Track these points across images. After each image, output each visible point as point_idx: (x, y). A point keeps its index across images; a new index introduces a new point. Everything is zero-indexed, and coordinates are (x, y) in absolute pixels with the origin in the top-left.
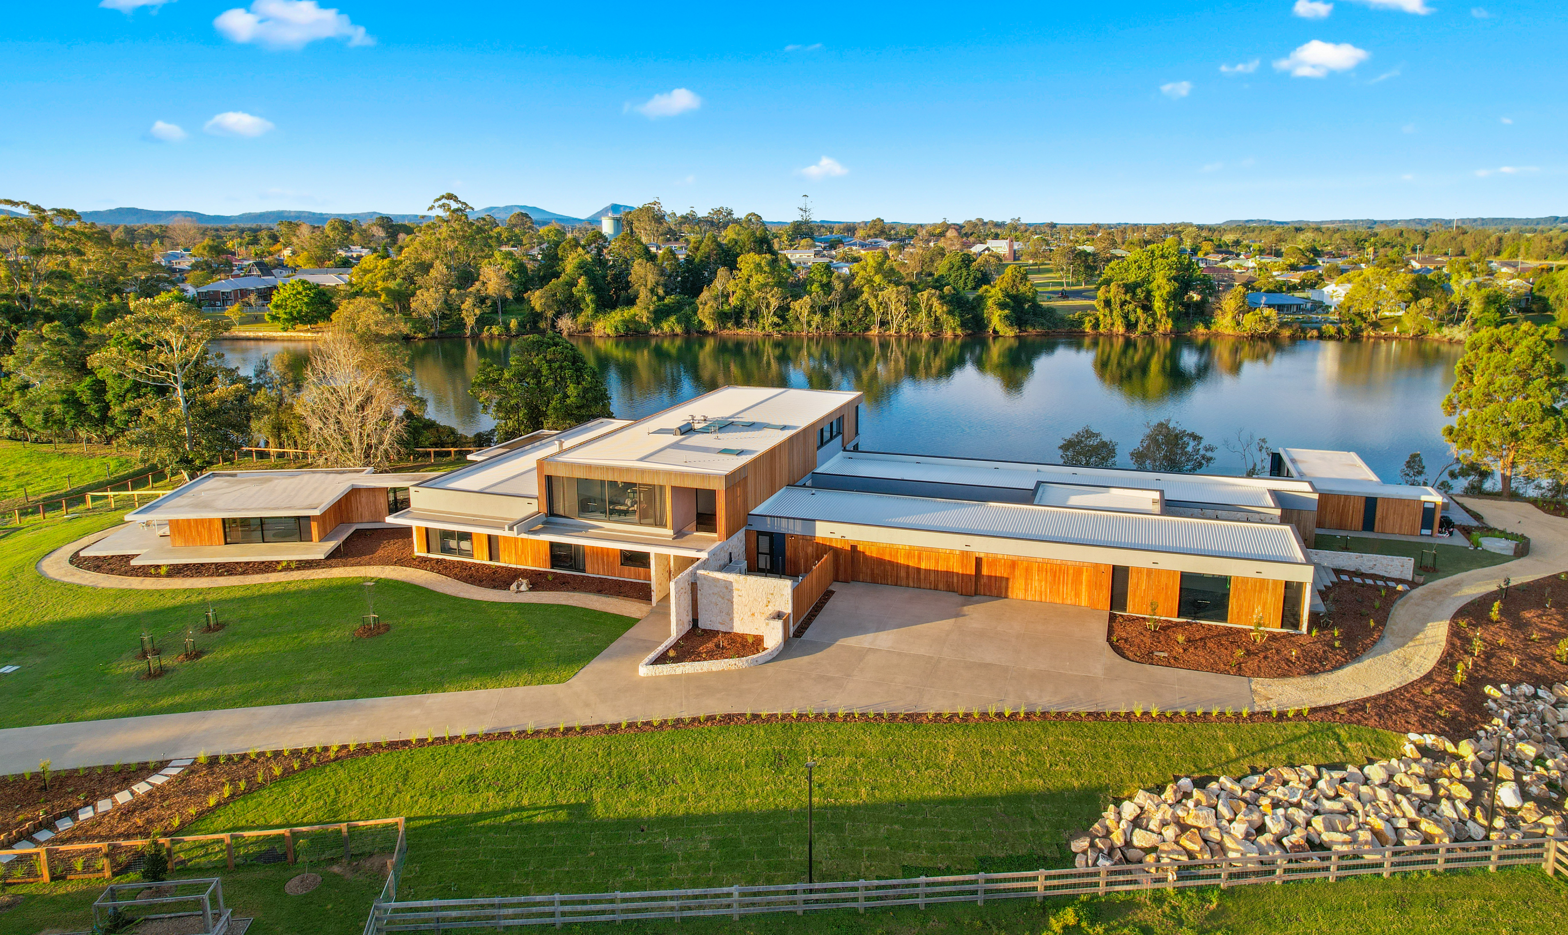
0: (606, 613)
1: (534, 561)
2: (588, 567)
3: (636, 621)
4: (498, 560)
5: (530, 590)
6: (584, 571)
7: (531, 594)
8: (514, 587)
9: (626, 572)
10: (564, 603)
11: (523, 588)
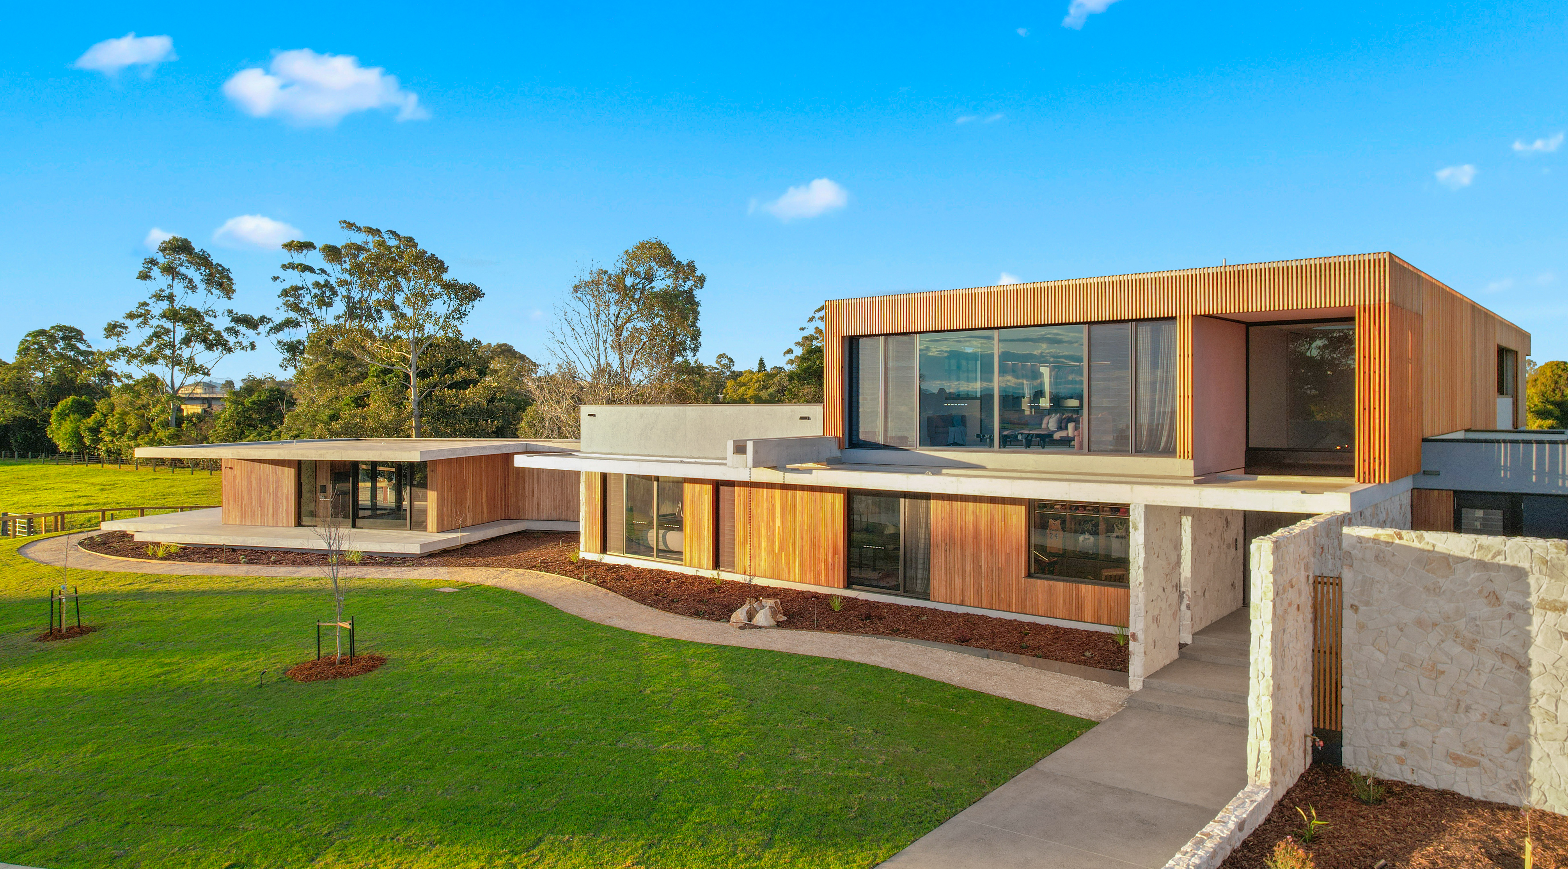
0: (978, 695)
1: (807, 568)
2: (937, 585)
3: (1085, 725)
4: (731, 566)
5: (779, 625)
6: (925, 595)
7: (778, 633)
8: (740, 615)
9: (1041, 598)
10: (858, 658)
11: (762, 617)
